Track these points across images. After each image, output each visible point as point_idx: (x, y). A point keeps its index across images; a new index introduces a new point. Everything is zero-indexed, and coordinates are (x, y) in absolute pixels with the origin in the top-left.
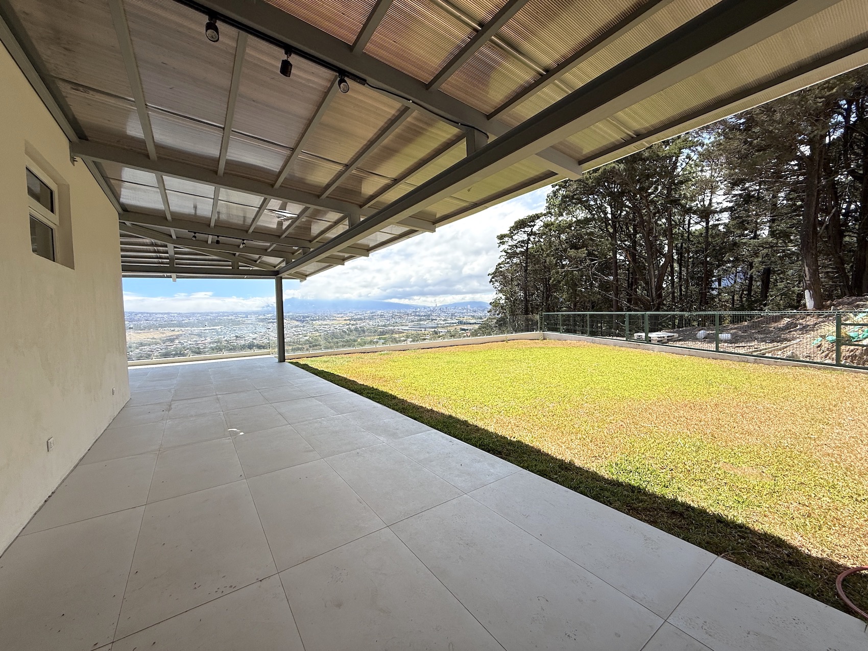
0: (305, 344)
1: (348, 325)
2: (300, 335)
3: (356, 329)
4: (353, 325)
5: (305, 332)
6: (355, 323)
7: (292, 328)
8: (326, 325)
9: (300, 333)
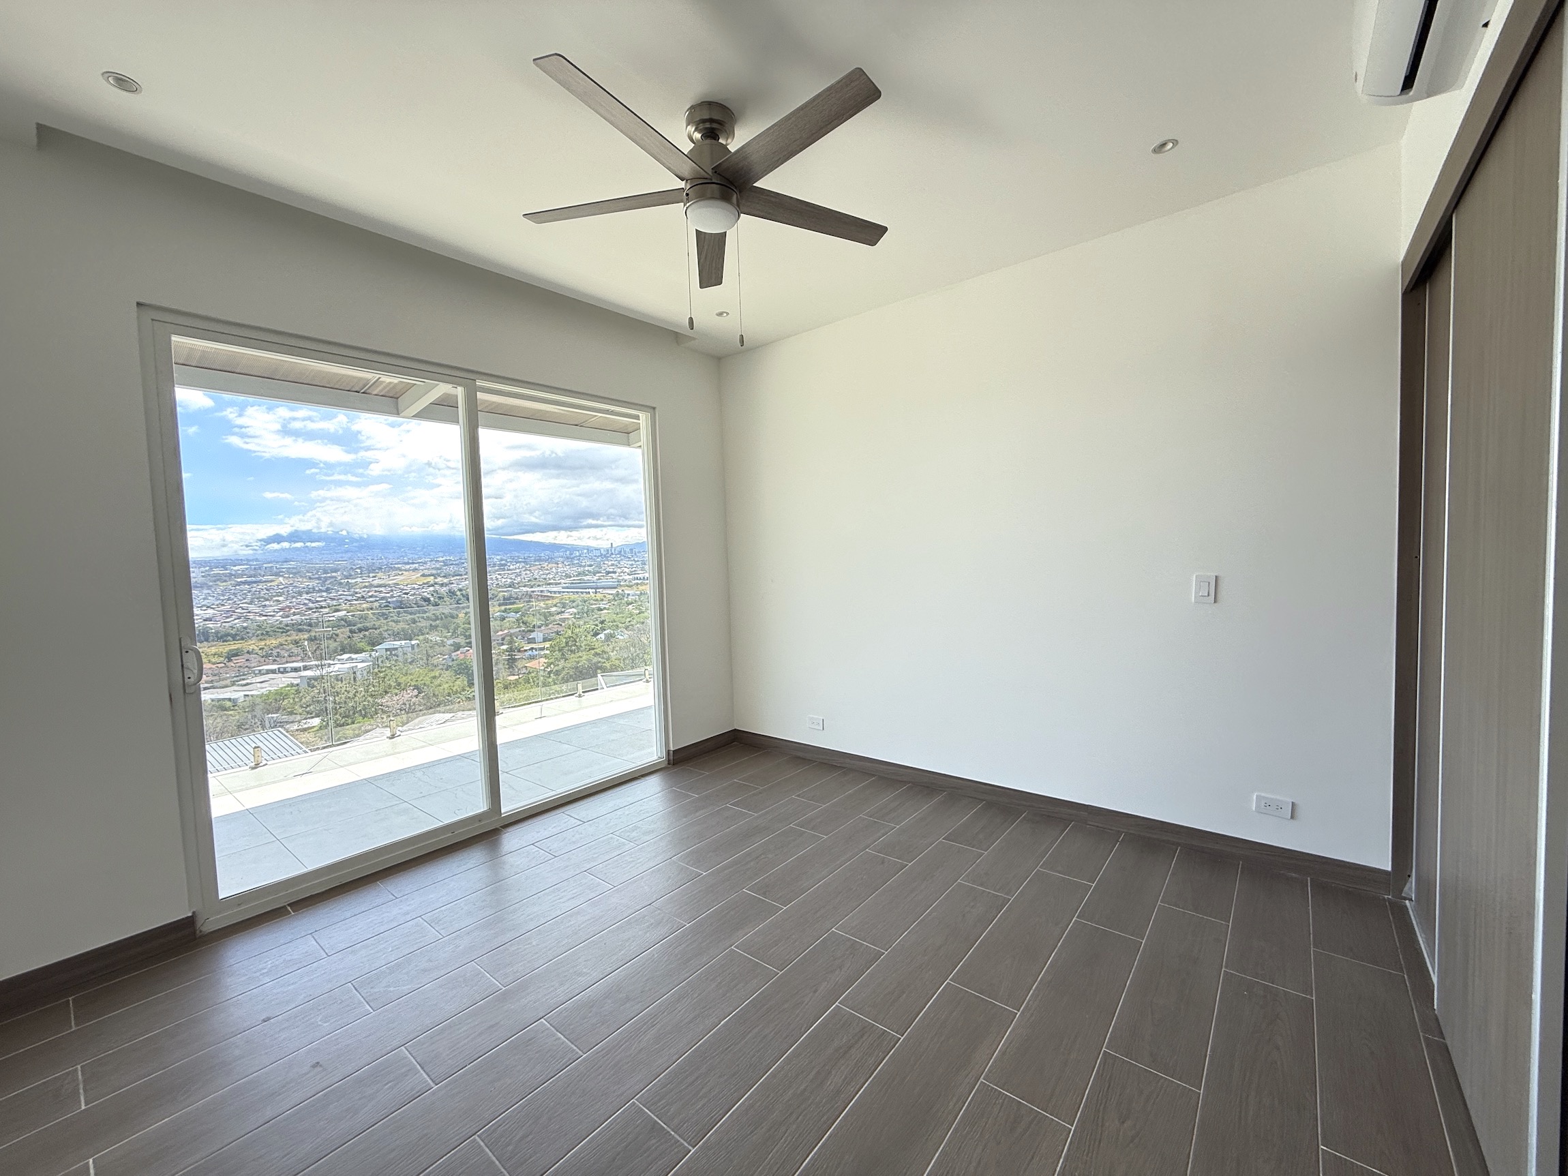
0: (339, 627)
1: (432, 586)
4: (442, 585)
5: (334, 603)
7: (300, 594)
8: (380, 586)
9: (323, 604)
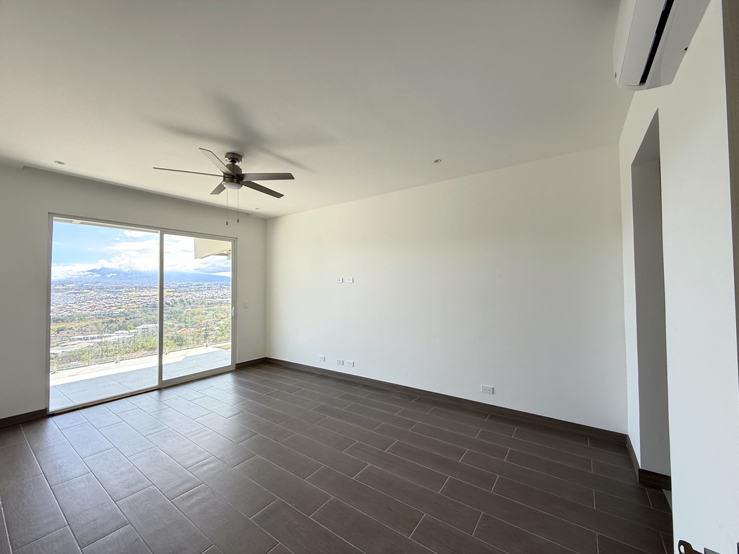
2: (112, 306)
3: (182, 301)
6: (179, 294)
